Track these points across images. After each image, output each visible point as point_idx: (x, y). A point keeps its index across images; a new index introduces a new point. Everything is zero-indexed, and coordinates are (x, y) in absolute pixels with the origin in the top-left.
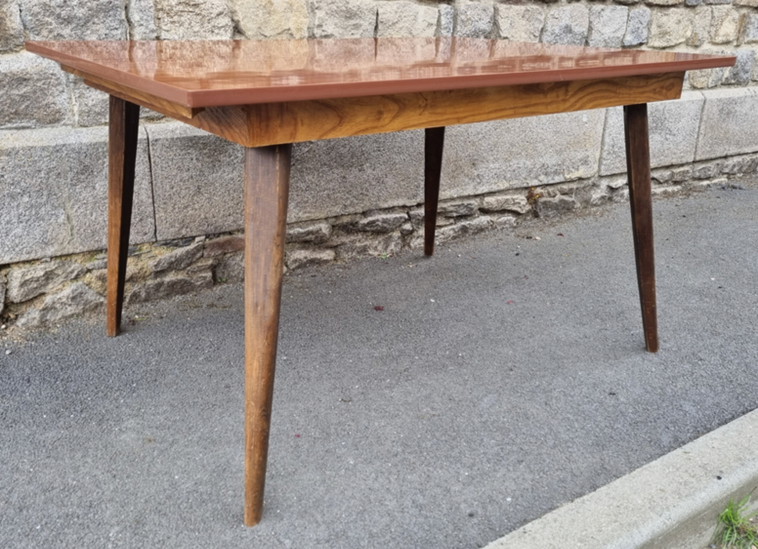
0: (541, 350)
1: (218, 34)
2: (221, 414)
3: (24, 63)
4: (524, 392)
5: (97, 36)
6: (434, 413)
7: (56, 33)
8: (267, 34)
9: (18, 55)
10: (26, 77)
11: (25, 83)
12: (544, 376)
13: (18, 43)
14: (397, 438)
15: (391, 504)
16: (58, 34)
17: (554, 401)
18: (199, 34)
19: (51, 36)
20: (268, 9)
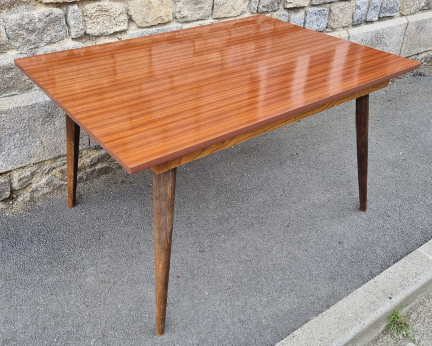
0: (304, 211)
1: (120, 26)
2: (137, 262)
3: (10, 59)
4: (295, 242)
5: (50, 37)
6: (248, 259)
7: (26, 39)
8: (149, 21)
9: (6, 54)
10: (11, 67)
11: (11, 70)
12: (305, 231)
13: (5, 48)
14: (230, 277)
15: (228, 321)
16: (28, 40)
17: (310, 248)
18: (109, 27)
19: (24, 41)
20: (149, 6)
